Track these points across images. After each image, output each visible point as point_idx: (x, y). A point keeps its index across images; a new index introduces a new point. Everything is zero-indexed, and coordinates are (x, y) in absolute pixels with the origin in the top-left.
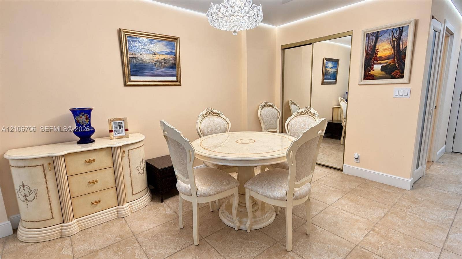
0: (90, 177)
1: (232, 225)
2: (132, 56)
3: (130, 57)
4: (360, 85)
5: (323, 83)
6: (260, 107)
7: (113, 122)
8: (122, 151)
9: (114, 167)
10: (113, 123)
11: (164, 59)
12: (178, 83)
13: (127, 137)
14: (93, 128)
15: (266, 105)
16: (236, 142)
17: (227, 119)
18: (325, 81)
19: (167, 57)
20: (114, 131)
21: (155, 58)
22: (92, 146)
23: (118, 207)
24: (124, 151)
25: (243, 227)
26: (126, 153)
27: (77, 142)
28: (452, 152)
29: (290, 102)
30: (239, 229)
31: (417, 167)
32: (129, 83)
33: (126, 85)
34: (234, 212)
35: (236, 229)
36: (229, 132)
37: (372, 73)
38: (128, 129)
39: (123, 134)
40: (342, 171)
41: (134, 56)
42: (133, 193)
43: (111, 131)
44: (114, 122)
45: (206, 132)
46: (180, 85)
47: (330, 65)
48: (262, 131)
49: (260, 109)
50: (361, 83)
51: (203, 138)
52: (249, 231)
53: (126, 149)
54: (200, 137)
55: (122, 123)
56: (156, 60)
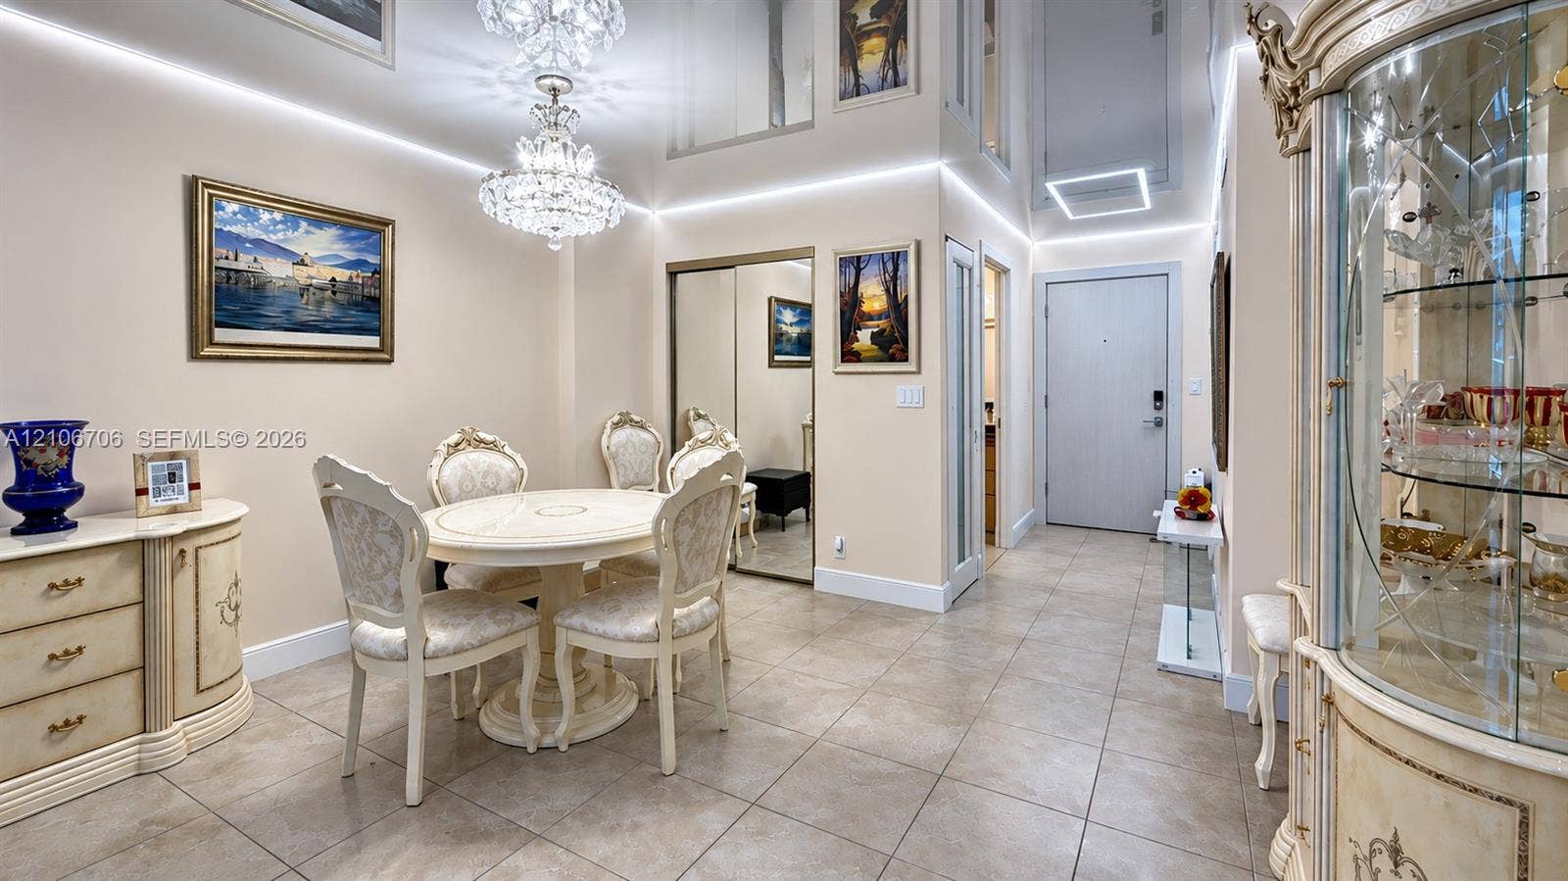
0: (58, 639)
1: (515, 739)
2: (223, 263)
3: (217, 268)
4: (837, 373)
5: (772, 364)
6: (609, 423)
7: (150, 464)
8: (176, 551)
9: (143, 602)
10: (150, 469)
11: (333, 279)
12: (384, 355)
13: (193, 508)
14: (80, 484)
15: (625, 421)
16: (538, 513)
17: (518, 458)
18: (777, 358)
19: (343, 275)
20: (151, 491)
21: (302, 275)
22: (68, 538)
23: (144, 736)
24: (182, 552)
25: (548, 741)
26: (190, 558)
27: (12, 529)
28: (1047, 523)
29: (692, 413)
30: (538, 749)
31: (962, 559)
32: (208, 351)
33: (195, 355)
34: (526, 707)
35: (531, 750)
36: (524, 491)
37: (856, 346)
38: (199, 484)
39: (183, 500)
40: (813, 585)
41: (234, 265)
42: (198, 688)
43: (141, 492)
44: (154, 463)
45: (455, 491)
46: (390, 361)
47: (788, 316)
48: (610, 486)
49: (608, 431)
50: (838, 369)
51: (444, 508)
52: (563, 747)
53: (189, 546)
54: (438, 505)
55: (181, 466)
56: (303, 281)
